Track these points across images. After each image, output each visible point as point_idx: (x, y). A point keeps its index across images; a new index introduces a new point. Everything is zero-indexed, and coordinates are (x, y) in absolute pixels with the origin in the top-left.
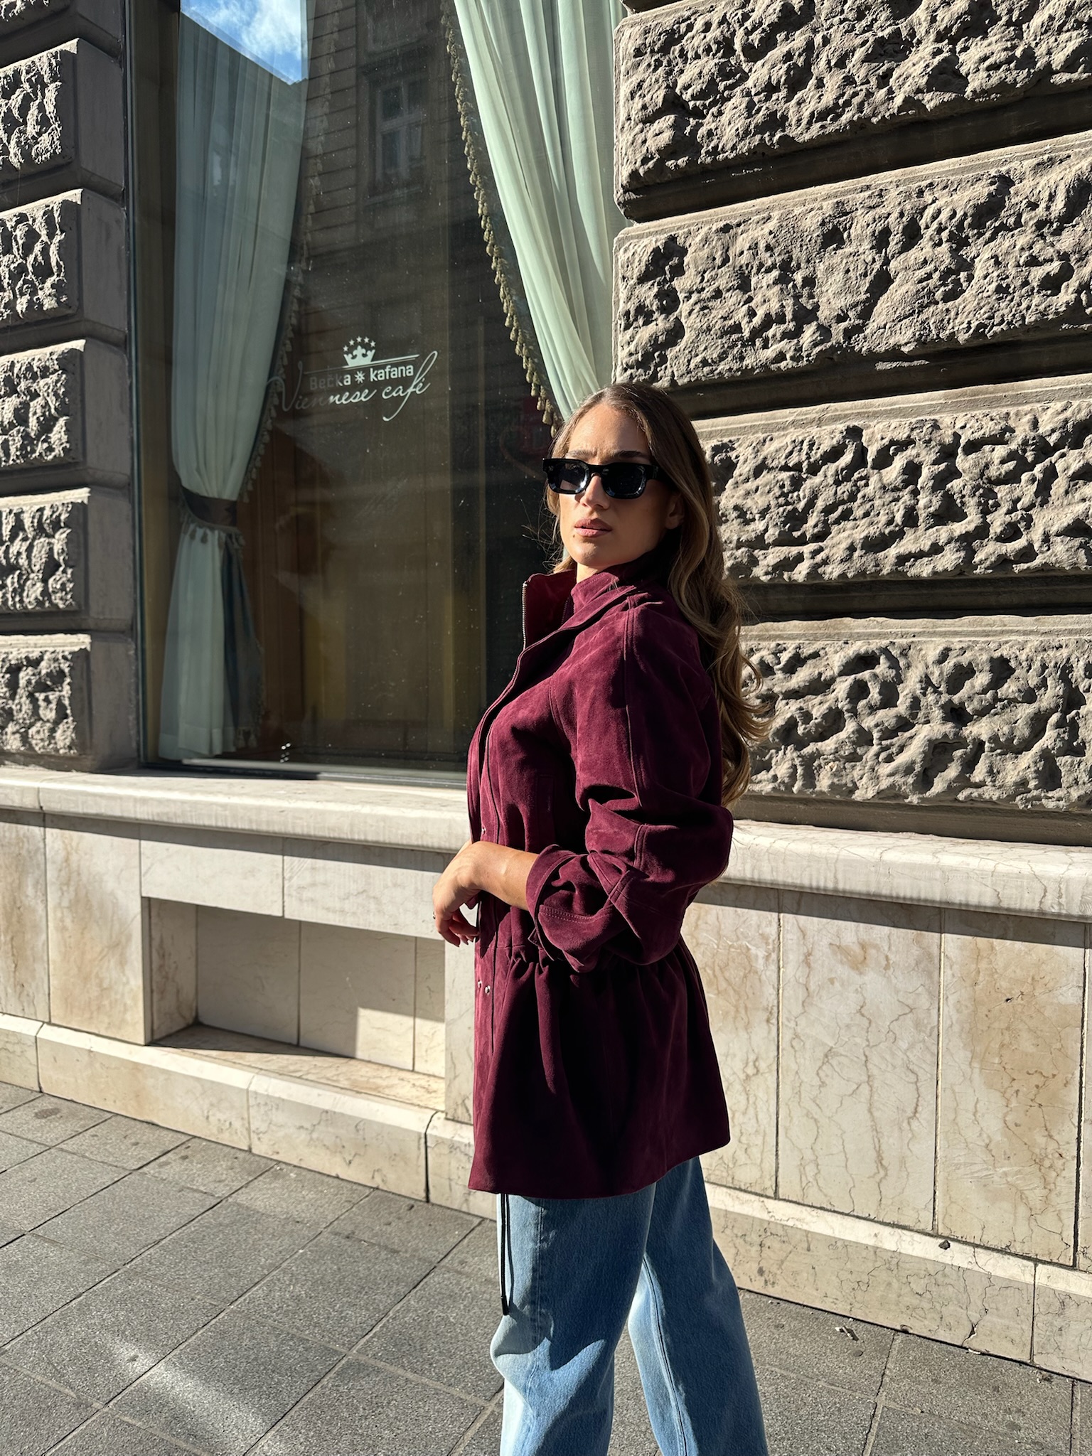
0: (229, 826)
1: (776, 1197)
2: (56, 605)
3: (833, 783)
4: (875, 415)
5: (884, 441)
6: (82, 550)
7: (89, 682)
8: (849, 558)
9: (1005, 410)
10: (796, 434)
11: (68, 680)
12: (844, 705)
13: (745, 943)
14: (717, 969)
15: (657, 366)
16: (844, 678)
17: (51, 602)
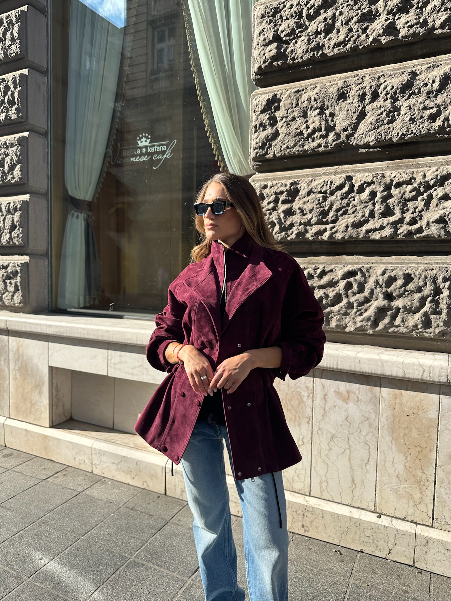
0: (86, 337)
1: (310, 495)
2: (15, 243)
3: (337, 324)
4: (358, 171)
5: (362, 182)
6: (26, 221)
7: (28, 276)
8: (346, 231)
9: (412, 170)
10: (325, 178)
11: (19, 275)
12: (342, 292)
13: (299, 390)
14: (287, 400)
15: (268, 148)
16: (343, 281)
17: (13, 242)
